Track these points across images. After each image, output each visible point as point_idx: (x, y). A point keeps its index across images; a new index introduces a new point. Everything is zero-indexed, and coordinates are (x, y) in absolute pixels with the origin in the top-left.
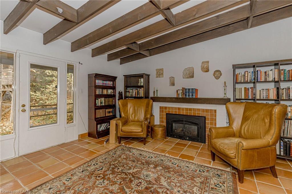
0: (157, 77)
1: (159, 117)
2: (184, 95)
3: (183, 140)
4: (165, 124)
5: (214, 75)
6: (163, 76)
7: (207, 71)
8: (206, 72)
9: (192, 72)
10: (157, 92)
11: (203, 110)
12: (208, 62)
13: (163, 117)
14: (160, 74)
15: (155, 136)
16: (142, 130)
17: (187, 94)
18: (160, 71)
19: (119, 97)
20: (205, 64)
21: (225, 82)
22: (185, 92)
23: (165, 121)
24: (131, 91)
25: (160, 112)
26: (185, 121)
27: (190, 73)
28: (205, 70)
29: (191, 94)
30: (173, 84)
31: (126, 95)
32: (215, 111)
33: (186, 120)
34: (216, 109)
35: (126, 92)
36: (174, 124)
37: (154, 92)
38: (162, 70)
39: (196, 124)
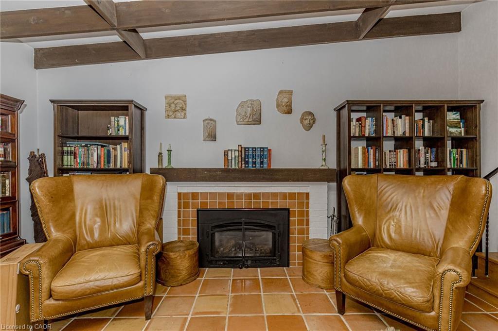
0: (168, 117)
1: (177, 220)
2: (243, 163)
3: (241, 268)
4: (192, 237)
5: (302, 122)
6: (185, 114)
7: (289, 112)
8: (286, 113)
9: (258, 112)
10: (169, 155)
11: (284, 196)
12: (291, 93)
13: (189, 220)
14: (177, 109)
15: (173, 276)
16: (141, 276)
17: (250, 160)
18: (176, 102)
19: (30, 171)
20: (285, 96)
21: (324, 137)
22: (245, 155)
23: (193, 228)
24: (81, 151)
25: (179, 207)
26: (246, 223)
27: (255, 113)
28: (286, 109)
29: (258, 161)
30: (212, 137)
31: (63, 165)
32: (307, 194)
33: (248, 221)
34: (308, 192)
35: (60, 154)
36: (217, 235)
37: (159, 156)
38: (183, 99)
39: (269, 227)
